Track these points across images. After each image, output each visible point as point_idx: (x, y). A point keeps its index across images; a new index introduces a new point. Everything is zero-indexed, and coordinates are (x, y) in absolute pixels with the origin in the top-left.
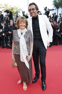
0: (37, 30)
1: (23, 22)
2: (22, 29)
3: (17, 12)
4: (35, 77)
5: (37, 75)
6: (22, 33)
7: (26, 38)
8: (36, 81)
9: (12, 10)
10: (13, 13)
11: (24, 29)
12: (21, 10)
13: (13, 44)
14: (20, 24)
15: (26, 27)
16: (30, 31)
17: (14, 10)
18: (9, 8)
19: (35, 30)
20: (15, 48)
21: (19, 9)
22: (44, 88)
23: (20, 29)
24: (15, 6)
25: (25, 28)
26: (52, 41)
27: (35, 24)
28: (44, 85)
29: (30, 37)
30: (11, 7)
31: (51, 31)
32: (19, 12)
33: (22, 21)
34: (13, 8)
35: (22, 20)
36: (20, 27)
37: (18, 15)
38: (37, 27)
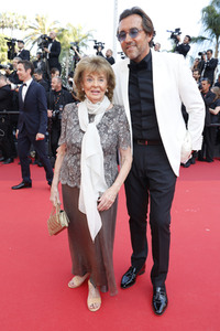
0: (145, 107)
1: (96, 77)
2: (93, 101)
3: (77, 43)
4: (131, 269)
5: (138, 261)
6: (91, 117)
7: (106, 132)
8: (134, 281)
9: (60, 36)
10: (63, 47)
11: (100, 100)
12: (89, 38)
13: (59, 150)
14: (88, 84)
15: (106, 94)
16: (120, 107)
17: (66, 36)
18: (49, 29)
19: (137, 108)
20: (66, 163)
21: (83, 33)
22: (159, 305)
23: (87, 100)
24: (69, 25)
25: (106, 98)
26: (198, 147)
27: (140, 85)
28: (161, 297)
29: (118, 128)
30: (59, 26)
31: (197, 111)
32: (83, 44)
33: (93, 73)
34: (63, 30)
35: (92, 68)
36: (88, 93)
37: (81, 55)
38: (144, 99)
